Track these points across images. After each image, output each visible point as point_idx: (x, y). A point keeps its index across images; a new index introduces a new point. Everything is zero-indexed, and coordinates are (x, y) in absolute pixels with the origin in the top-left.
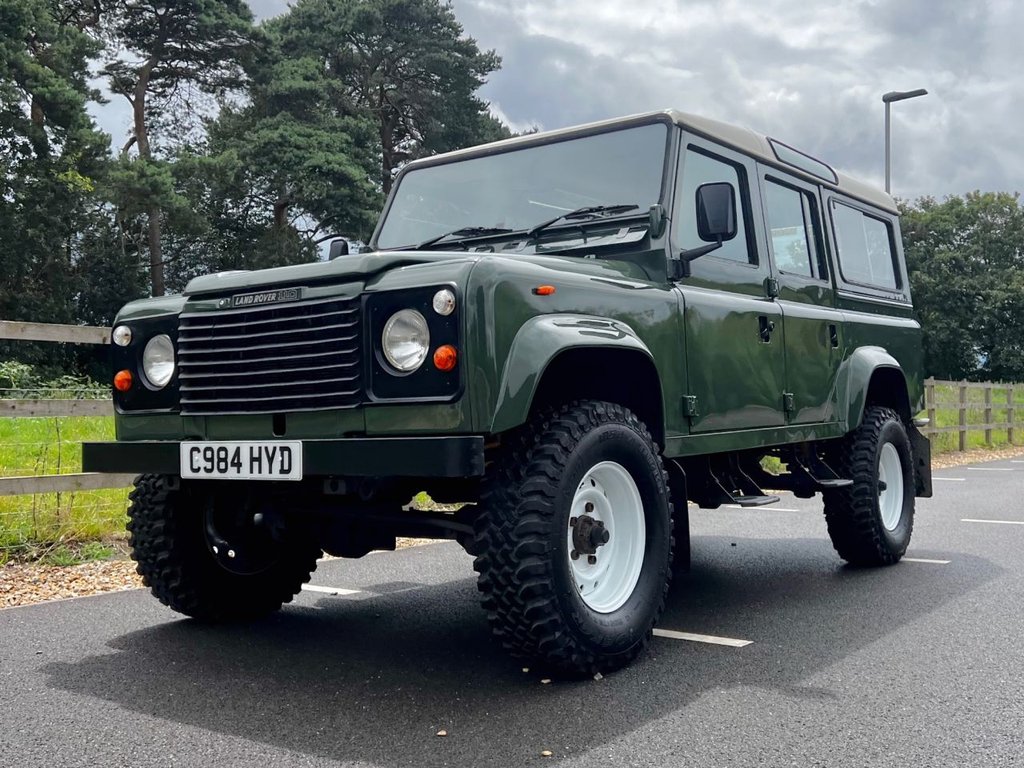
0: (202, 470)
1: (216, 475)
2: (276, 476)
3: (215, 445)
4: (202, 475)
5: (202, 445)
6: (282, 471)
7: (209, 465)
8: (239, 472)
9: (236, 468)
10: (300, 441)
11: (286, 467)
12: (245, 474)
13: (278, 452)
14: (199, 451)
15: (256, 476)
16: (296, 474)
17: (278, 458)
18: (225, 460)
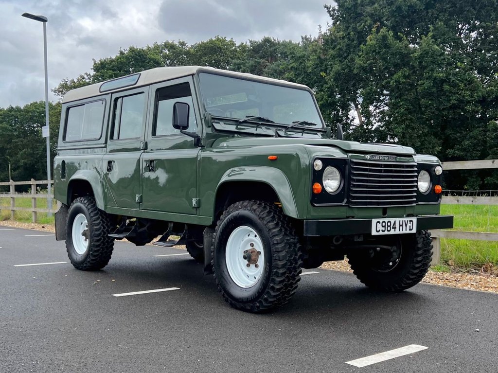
0: (381, 231)
1: (386, 233)
2: (408, 232)
3: (386, 220)
4: (381, 233)
5: (381, 220)
6: (410, 230)
7: (383, 229)
8: (395, 231)
9: (394, 229)
10: (416, 218)
11: (411, 228)
12: (397, 232)
13: (409, 222)
14: (380, 223)
15: (401, 232)
16: (414, 231)
17: (409, 225)
18: (390, 226)
